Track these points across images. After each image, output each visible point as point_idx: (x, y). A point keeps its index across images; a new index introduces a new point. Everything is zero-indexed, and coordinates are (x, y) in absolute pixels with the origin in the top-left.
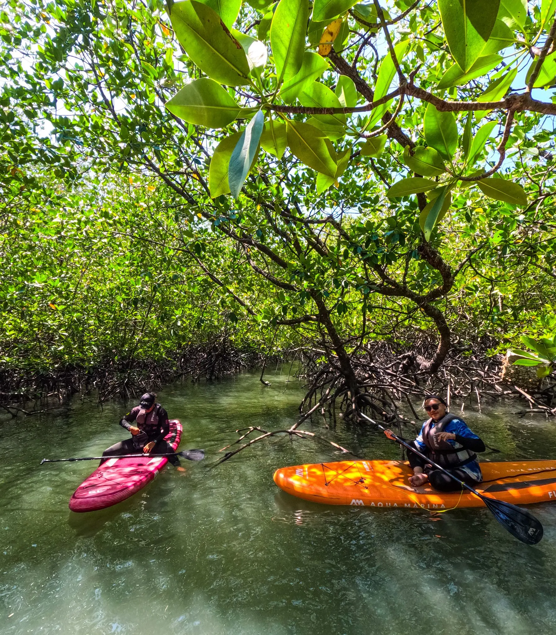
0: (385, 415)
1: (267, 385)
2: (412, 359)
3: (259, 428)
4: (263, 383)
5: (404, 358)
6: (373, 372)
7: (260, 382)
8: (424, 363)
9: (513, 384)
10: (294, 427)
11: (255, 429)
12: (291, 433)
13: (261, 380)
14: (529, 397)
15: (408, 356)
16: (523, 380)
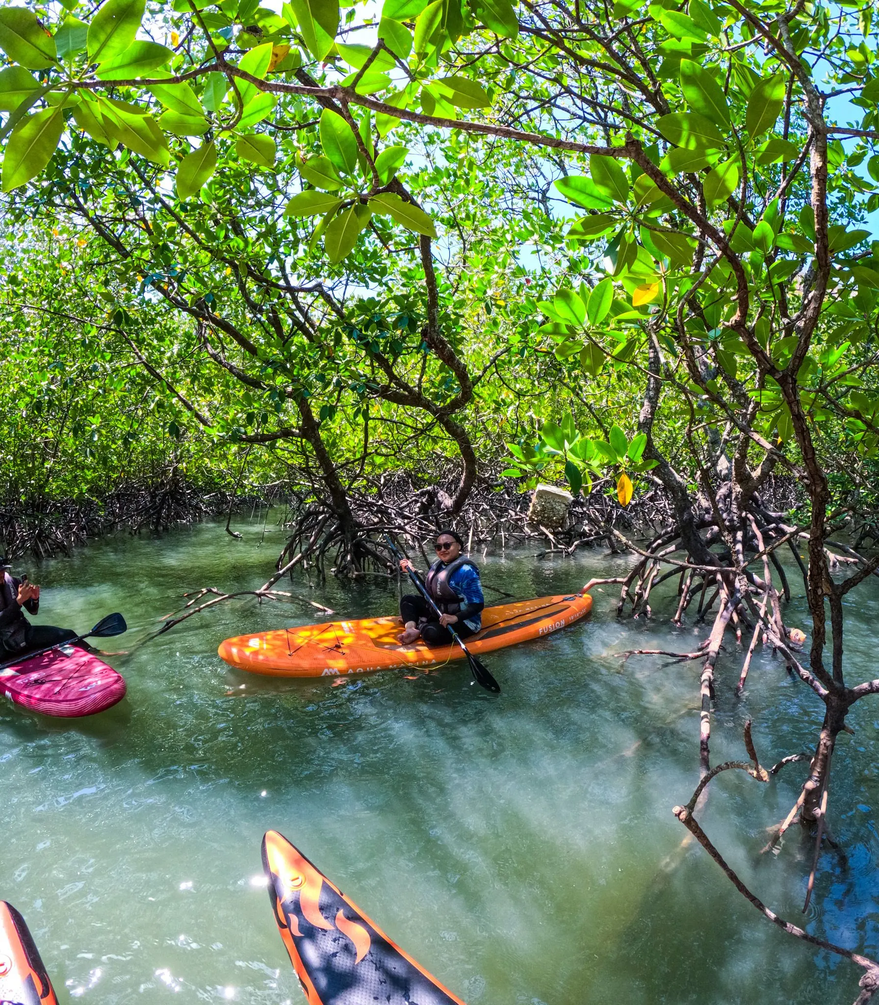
0: (390, 567)
1: (236, 536)
2: (432, 495)
3: (215, 590)
4: (231, 534)
5: (423, 494)
6: (382, 512)
7: (225, 533)
8: (447, 501)
9: (539, 523)
10: (265, 587)
11: (210, 591)
12: (260, 595)
13: (228, 530)
14: (551, 537)
15: (428, 492)
16: (548, 518)
